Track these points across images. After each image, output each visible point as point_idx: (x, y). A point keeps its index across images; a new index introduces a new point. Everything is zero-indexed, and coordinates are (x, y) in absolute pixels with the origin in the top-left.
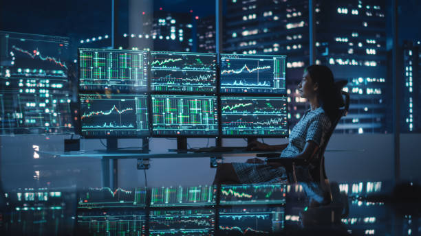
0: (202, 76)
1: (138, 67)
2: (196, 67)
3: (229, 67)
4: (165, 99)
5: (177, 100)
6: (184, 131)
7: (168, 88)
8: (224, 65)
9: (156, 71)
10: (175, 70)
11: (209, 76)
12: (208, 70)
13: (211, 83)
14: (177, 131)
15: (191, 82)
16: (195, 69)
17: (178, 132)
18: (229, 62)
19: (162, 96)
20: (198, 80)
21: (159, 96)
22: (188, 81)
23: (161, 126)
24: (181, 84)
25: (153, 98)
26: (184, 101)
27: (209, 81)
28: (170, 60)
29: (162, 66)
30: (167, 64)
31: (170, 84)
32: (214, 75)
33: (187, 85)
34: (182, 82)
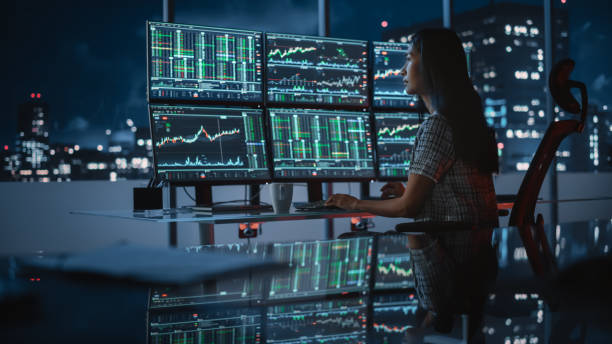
0: (347, 78)
1: (247, 61)
2: (338, 62)
3: (386, 64)
4: (291, 116)
5: (310, 118)
6: (323, 170)
7: (295, 97)
8: (378, 60)
9: (275, 67)
10: (306, 68)
11: (357, 79)
12: (355, 68)
13: (360, 89)
14: (312, 171)
15: (331, 88)
16: (335, 66)
17: (315, 173)
18: (386, 56)
19: (287, 111)
20: (339, 84)
21: (282, 111)
22: (326, 87)
23: (288, 163)
24: (315, 92)
25: (272, 115)
26: (321, 120)
27: (357, 86)
28: (297, 49)
29: (284, 58)
30: (292, 57)
31: (298, 91)
32: (365, 76)
33: (324, 94)
34: (315, 87)
